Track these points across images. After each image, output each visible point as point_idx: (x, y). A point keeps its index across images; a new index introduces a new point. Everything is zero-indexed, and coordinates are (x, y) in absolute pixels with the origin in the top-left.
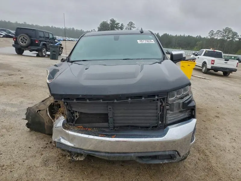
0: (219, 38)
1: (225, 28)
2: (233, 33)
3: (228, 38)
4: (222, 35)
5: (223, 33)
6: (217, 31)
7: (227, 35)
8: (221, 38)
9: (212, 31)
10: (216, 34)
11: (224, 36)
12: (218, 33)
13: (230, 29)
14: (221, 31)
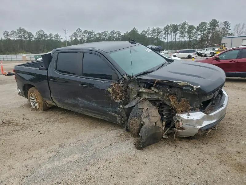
0: (16, 39)
1: (18, 29)
2: (28, 33)
3: (25, 38)
4: (18, 36)
5: (18, 33)
6: (12, 32)
7: (23, 36)
8: (18, 39)
9: (6, 31)
10: (12, 35)
11: (20, 37)
12: (13, 34)
13: (23, 29)
14: (15, 32)
